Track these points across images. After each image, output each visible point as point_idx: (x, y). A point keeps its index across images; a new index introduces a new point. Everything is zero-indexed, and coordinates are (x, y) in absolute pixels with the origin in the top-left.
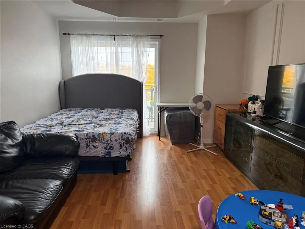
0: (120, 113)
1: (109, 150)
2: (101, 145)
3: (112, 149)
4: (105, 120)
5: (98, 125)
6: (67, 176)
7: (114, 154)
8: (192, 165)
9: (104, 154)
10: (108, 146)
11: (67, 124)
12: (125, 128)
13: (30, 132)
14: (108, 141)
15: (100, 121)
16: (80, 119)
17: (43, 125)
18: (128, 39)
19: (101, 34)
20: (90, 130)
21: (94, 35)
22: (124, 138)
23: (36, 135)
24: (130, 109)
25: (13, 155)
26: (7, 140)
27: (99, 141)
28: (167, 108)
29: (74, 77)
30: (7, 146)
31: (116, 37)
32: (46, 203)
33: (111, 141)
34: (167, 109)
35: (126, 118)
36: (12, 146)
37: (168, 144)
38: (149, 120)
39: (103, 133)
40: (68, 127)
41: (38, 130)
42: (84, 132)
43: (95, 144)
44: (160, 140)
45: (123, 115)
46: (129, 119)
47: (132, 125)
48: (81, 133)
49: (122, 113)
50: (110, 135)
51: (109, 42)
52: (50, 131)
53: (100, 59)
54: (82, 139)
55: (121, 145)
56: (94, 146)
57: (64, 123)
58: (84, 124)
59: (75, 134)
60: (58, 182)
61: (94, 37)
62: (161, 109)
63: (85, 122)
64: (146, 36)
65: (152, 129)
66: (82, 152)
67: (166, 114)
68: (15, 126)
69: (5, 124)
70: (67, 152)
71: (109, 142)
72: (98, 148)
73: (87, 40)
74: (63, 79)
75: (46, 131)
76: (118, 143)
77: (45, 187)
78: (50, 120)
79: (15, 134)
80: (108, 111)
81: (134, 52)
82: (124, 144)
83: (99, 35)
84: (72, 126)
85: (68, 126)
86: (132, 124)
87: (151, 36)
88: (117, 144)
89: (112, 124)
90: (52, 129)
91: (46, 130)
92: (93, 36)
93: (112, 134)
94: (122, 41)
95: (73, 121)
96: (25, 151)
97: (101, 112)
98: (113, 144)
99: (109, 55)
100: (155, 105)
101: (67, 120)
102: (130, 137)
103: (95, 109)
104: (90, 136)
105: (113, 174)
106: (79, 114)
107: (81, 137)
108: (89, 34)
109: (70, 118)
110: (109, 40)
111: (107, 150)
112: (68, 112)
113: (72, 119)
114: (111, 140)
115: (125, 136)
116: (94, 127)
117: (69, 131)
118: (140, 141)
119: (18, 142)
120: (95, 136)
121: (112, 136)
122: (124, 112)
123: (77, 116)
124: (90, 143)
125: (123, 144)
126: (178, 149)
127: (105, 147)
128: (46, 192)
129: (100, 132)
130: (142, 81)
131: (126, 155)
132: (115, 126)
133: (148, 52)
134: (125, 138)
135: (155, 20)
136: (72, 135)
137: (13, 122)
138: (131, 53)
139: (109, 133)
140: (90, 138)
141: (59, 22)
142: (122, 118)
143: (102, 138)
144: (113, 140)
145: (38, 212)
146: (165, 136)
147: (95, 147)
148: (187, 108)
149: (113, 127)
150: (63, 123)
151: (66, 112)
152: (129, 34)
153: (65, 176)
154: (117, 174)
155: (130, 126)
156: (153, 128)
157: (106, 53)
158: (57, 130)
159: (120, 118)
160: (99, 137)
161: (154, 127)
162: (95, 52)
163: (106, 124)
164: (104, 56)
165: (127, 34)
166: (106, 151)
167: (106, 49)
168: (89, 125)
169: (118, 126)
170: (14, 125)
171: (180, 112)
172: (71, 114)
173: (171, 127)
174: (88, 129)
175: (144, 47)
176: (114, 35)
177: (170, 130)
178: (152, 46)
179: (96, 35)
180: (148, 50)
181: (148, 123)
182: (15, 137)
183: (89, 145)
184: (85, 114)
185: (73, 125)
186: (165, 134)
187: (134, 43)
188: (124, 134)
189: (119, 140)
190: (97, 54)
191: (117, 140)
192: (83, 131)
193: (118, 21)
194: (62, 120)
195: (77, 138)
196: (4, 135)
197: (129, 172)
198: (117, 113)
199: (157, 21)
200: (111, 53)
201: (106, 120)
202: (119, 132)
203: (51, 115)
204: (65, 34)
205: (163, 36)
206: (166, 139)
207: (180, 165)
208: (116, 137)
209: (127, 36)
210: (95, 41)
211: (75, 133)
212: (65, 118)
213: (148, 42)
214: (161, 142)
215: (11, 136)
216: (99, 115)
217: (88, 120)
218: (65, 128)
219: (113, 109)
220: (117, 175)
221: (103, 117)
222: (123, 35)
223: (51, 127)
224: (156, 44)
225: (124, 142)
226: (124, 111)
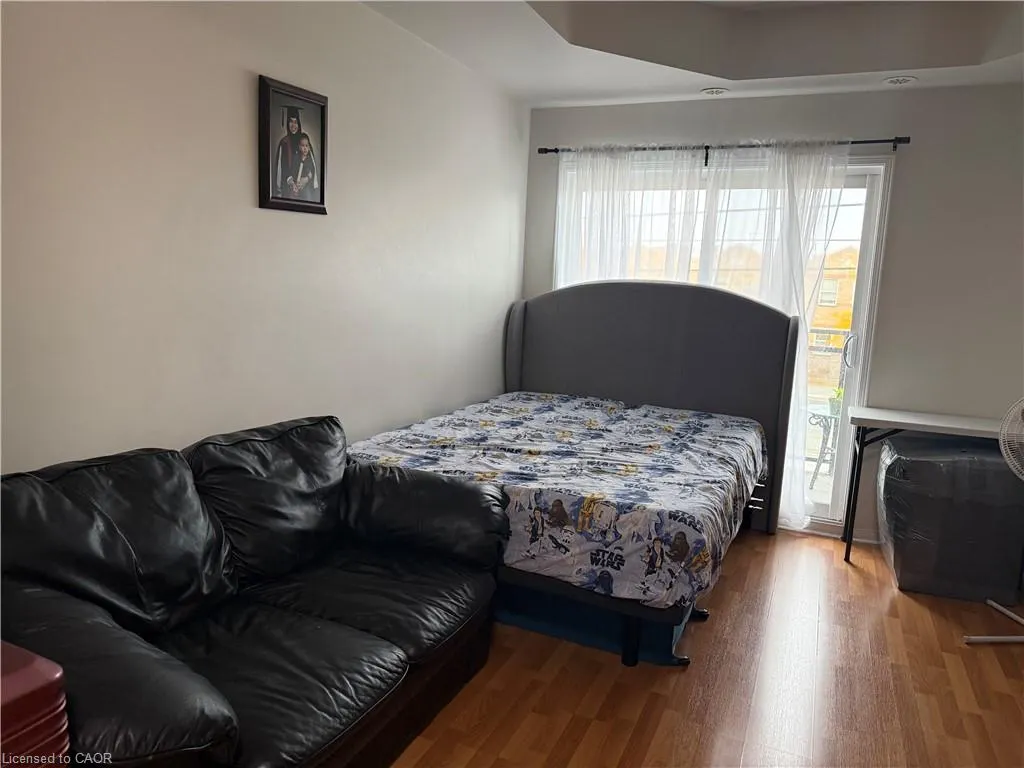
0: (688, 428)
1: (606, 569)
2: (579, 544)
3: (618, 568)
4: (622, 450)
5: (589, 463)
6: (432, 636)
7: (625, 589)
8: (979, 712)
9: (585, 579)
10: (604, 552)
11: (495, 445)
12: (683, 495)
13: (378, 458)
14: (604, 533)
15: (605, 450)
16: (544, 434)
17: (428, 437)
18: (757, 157)
19: (661, 145)
20: (555, 479)
21: (637, 149)
22: (668, 534)
23: (381, 472)
24: (733, 418)
25: (297, 526)
26: (294, 475)
27: (576, 526)
28: (897, 431)
29: (555, 292)
30: (289, 496)
31: (714, 155)
32: (324, 727)
33: (618, 536)
34: (894, 435)
35: (703, 454)
36: (303, 497)
37: (883, 584)
38: (818, 467)
39: (593, 501)
40: (494, 456)
41: (403, 453)
42: (533, 485)
43: (562, 537)
44: (847, 559)
45: (696, 437)
46: (715, 457)
47: (713, 486)
48: (522, 485)
49: (697, 431)
50: (615, 511)
51: (686, 171)
52: (434, 461)
53: (646, 236)
54: (521, 508)
55: (651, 557)
56: (555, 541)
57: (489, 442)
58: (547, 453)
59: (502, 488)
60: (394, 655)
61: (636, 157)
62: (867, 436)
63: (554, 447)
64: (833, 143)
65: (818, 506)
66: (516, 554)
67: (887, 458)
68: (333, 432)
69: (307, 423)
70: (461, 548)
71: (610, 537)
72: (567, 550)
73: (610, 169)
74: (523, 298)
75: (424, 461)
76: (641, 549)
77: (343, 664)
78: (456, 425)
79: (326, 458)
80: (646, 416)
81: (775, 209)
82: (666, 557)
83: (654, 149)
84: (508, 454)
85: (495, 453)
86: (715, 482)
87: (853, 143)
88: (636, 551)
89: (640, 469)
90: (445, 455)
91: (426, 458)
92: (633, 152)
93: (623, 509)
94: (733, 166)
95: (518, 437)
96: (342, 516)
97: (621, 418)
98: (621, 549)
99: (678, 220)
100: (845, 415)
101: (504, 432)
102: (691, 536)
103: (610, 404)
104: (546, 503)
105: (620, 657)
106: (548, 415)
107: (518, 499)
108: (620, 149)
109: (514, 424)
110: (687, 165)
111: (599, 566)
112: (518, 405)
113: (520, 430)
114: (616, 533)
115: (672, 528)
116: (573, 473)
117: (488, 470)
118: (757, 549)
119: (325, 485)
120: (564, 506)
121: (623, 517)
122: (706, 426)
123: (537, 423)
124: (543, 528)
125: (662, 557)
126: (924, 617)
127: (592, 554)
128: (338, 685)
129: (584, 494)
130: (797, 314)
131: (671, 604)
132: (647, 476)
133: (833, 210)
134: (673, 535)
135: (880, 81)
136: (490, 489)
137: (331, 422)
138: (763, 213)
139: (613, 505)
140: (544, 511)
141: (535, 112)
142: (686, 452)
143: (587, 519)
144: (624, 532)
145: (285, 756)
146: (876, 549)
147: (559, 546)
148: (990, 445)
149: (638, 480)
150: (484, 439)
151: (512, 405)
152: (764, 142)
153: (424, 634)
154: (635, 663)
155: (705, 490)
156: (827, 506)
157: (672, 213)
158: (456, 464)
159: (681, 451)
160: (576, 512)
161: (829, 502)
162: (632, 213)
163: (619, 467)
164: (662, 223)
165: (756, 141)
166: (595, 567)
167: (673, 199)
168: (562, 461)
169: (658, 481)
170: (330, 428)
171: (957, 458)
172: (527, 411)
173: (902, 517)
174: (552, 473)
175: (819, 185)
176: (707, 148)
177: (898, 528)
178: (854, 182)
179: (645, 149)
180: (834, 201)
181: (815, 477)
182: (322, 470)
183: (540, 532)
184: (566, 417)
185: (511, 451)
186: (878, 537)
187: (782, 172)
188: (670, 518)
189: (645, 539)
190: (638, 219)
191: (640, 538)
192: (531, 478)
193: (726, 95)
194: (489, 428)
195: (505, 499)
196: (294, 457)
197: (684, 670)
198: (676, 426)
199: (887, 85)
200: (689, 213)
201: (627, 450)
202: (650, 506)
203: (467, 408)
204: (545, 151)
205: (907, 140)
206: (874, 558)
207: (918, 696)
208: (636, 525)
209: (754, 146)
210: (637, 172)
211: (502, 482)
212: (499, 423)
213: (839, 168)
214: (849, 568)
215: (311, 464)
216: (609, 428)
217: (566, 440)
218: (484, 460)
219: (667, 411)
220: (638, 666)
221: (621, 434)
222: (742, 143)
223: (444, 447)
224: (874, 175)
225: (667, 549)
226: (705, 422)
